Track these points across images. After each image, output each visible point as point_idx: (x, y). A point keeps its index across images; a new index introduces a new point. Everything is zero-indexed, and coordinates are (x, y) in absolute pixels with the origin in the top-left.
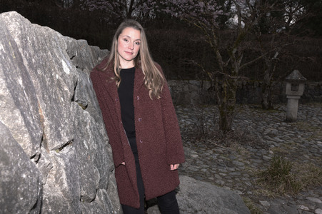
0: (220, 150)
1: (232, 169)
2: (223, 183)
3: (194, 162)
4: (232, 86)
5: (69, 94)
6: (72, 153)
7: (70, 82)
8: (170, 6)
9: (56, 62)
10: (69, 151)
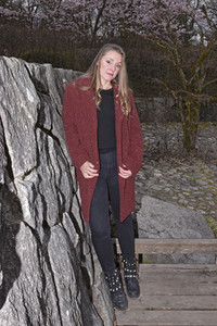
0: (184, 169)
1: (196, 189)
2: (186, 202)
3: (158, 181)
4: (196, 105)
5: (33, 122)
6: (35, 180)
7: (34, 110)
8: (134, 25)
9: (21, 91)
10: (32, 178)
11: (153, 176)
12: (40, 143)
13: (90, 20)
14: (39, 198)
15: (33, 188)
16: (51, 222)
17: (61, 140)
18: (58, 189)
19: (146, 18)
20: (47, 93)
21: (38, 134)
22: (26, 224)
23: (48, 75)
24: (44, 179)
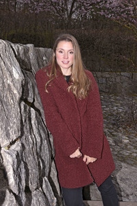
3: (126, 147)
5: (18, 96)
6: (19, 149)
7: (19, 86)
8: (104, 9)
9: (8, 69)
10: (17, 147)
11: (121, 142)
12: (24, 115)
13: (66, 5)
14: (22, 166)
15: (17, 156)
16: (32, 186)
17: (42, 111)
18: (39, 156)
19: (115, 4)
20: (30, 70)
21: (22, 107)
22: (11, 191)
23: (31, 54)
24: (27, 147)
